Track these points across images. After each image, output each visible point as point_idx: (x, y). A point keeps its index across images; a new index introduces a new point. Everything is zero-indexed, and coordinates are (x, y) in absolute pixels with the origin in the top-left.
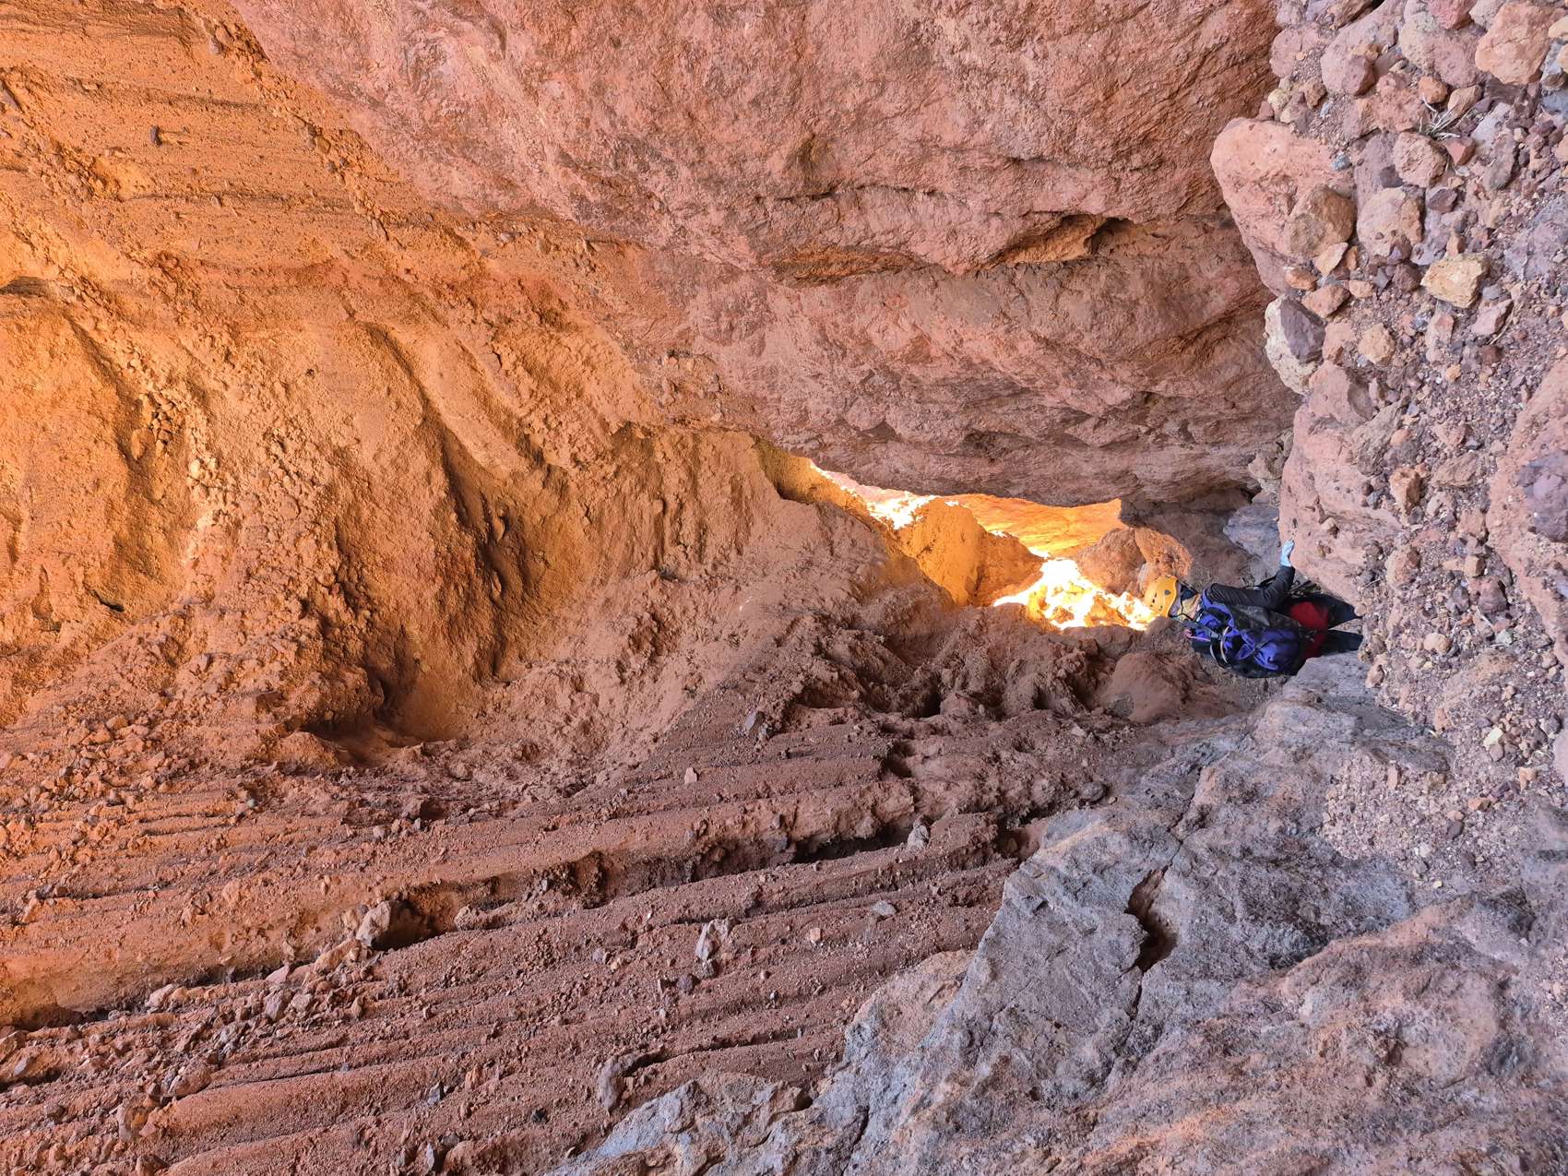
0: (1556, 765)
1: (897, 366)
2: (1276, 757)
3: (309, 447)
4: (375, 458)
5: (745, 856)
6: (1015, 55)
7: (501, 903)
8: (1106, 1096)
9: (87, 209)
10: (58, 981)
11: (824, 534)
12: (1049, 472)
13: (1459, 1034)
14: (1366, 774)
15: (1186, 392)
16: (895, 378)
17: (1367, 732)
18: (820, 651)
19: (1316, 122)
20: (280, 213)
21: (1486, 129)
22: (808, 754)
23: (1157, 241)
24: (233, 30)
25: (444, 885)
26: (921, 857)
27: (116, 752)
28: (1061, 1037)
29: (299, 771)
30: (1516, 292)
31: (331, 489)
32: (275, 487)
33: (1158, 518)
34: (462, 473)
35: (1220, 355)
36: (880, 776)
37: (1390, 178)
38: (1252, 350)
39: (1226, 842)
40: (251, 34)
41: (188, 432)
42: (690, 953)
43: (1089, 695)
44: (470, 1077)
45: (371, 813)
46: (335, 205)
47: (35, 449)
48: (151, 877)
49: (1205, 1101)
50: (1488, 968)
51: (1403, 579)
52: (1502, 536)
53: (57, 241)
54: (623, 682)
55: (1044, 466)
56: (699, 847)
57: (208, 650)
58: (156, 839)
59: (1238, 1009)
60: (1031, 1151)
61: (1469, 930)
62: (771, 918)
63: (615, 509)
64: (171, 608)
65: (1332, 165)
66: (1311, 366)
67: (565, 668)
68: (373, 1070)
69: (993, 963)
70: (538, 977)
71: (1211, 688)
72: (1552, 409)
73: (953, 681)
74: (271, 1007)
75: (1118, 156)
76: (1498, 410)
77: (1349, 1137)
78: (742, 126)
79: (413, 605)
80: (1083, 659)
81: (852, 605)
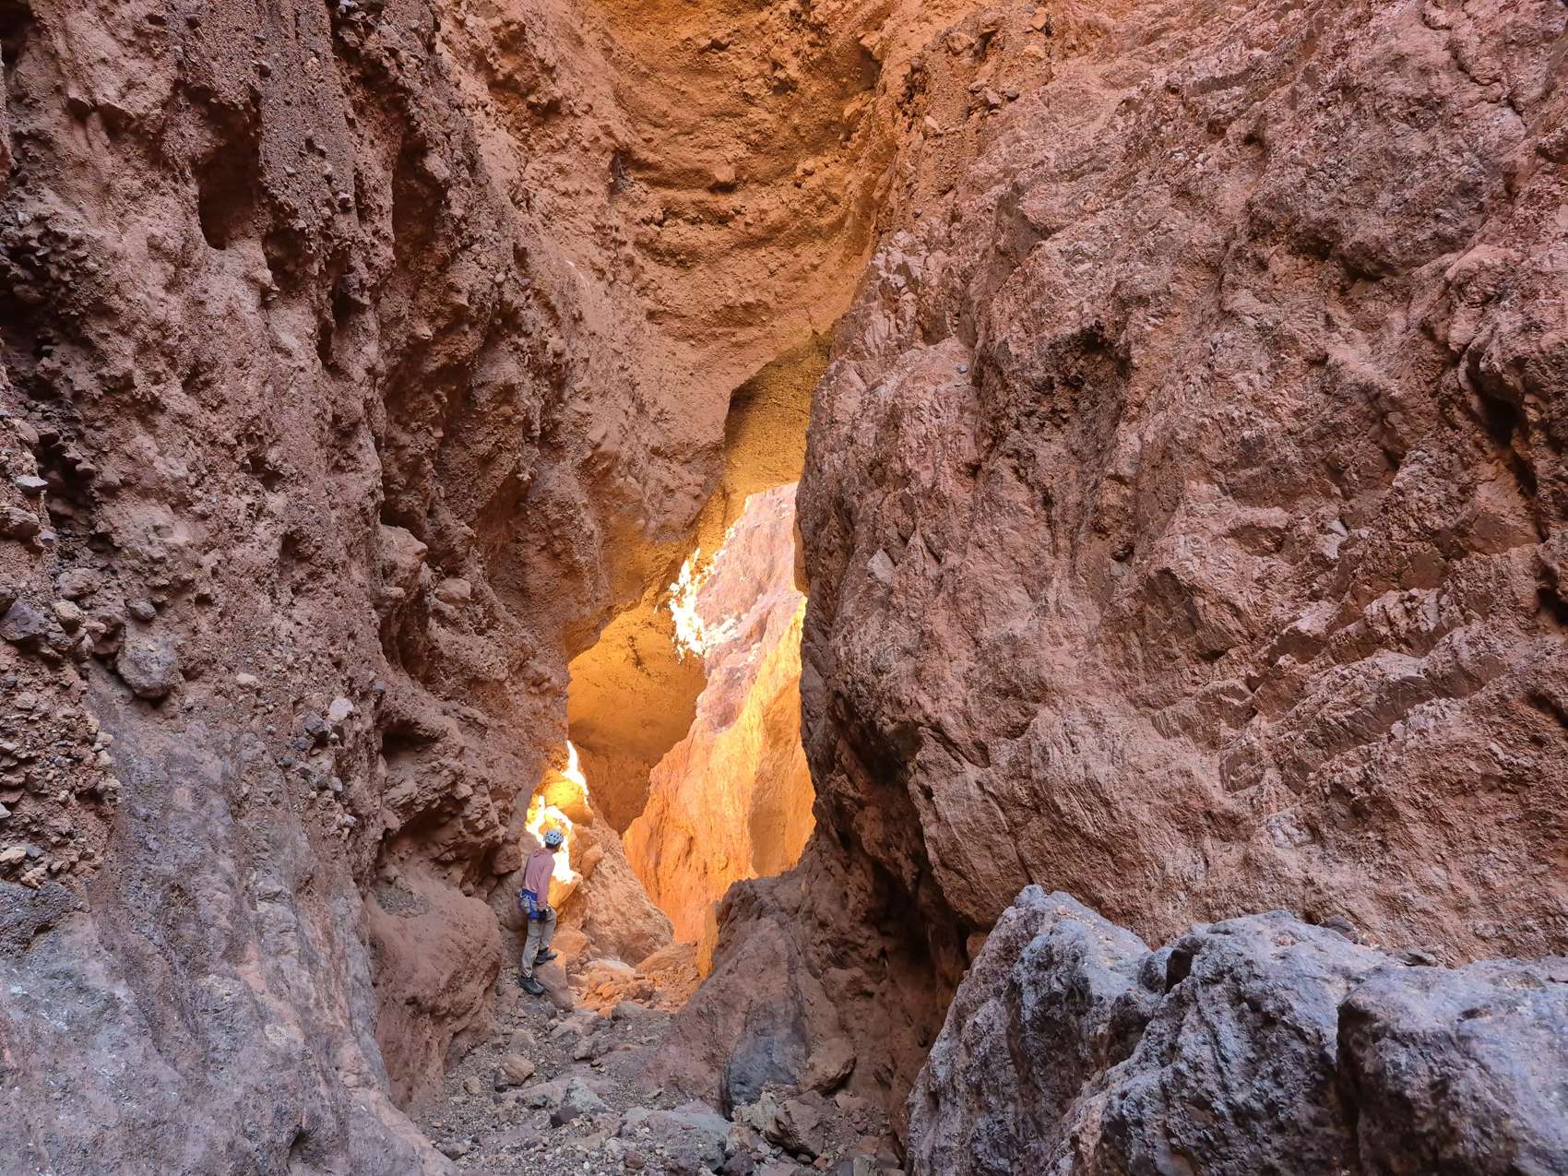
11: (681, 448)
43: (422, 848)
63: (721, 99)
71: (437, 1062)
73: (450, 600)
80: (489, 836)
81: (579, 451)
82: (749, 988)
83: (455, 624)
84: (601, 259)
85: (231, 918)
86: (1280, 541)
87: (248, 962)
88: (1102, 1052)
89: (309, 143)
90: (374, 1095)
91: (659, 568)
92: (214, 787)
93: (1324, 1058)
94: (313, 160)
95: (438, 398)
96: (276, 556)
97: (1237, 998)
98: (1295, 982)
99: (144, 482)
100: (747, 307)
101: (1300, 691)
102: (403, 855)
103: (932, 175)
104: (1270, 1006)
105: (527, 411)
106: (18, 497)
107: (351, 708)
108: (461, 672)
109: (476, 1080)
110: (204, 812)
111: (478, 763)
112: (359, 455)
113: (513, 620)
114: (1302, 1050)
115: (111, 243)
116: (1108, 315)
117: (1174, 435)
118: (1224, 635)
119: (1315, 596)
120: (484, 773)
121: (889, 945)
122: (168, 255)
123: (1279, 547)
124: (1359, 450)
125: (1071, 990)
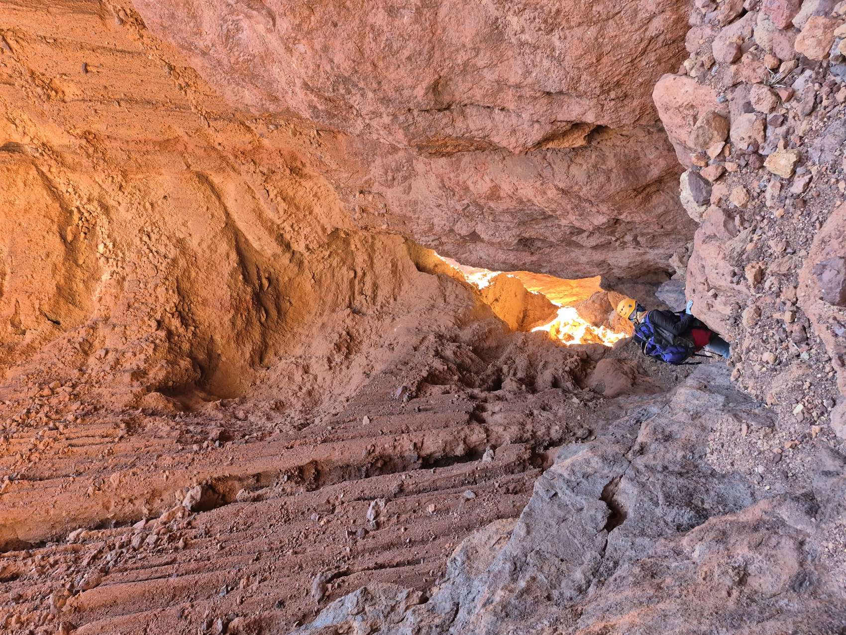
0: (832, 425)
1: (482, 202)
2: (682, 417)
3: (163, 238)
4: (199, 244)
5: (394, 465)
6: (549, 37)
7: (262, 487)
8: (587, 599)
9: (46, 106)
10: (19, 525)
11: (441, 291)
12: (563, 259)
13: (777, 569)
14: (729, 427)
15: (637, 219)
16: (481, 208)
17: (730, 405)
18: (437, 354)
19: (709, 77)
20: (151, 111)
21: (799, 83)
22: (430, 410)
23: (623, 138)
24: (128, 12)
25: (231, 477)
26: (490, 467)
27: (54, 401)
28: (563, 567)
29: (154, 413)
30: (814, 170)
31: (174, 261)
32: (145, 259)
33: (620, 286)
34: (245, 254)
35: (655, 200)
36: (469, 422)
37: (748, 108)
38: (672, 198)
39: (653, 462)
40: (138, 15)
41: (98, 228)
42: (364, 517)
43: (582, 381)
44: (243, 582)
45: (192, 437)
46: (181, 107)
47: (15, 235)
48: (71, 470)
49: (641, 603)
50: (794, 534)
51: (751, 323)
52: (805, 301)
53: (30, 123)
54: (331, 368)
55: (559, 257)
56: (370, 459)
57: (106, 347)
58: (75, 449)
59: (659, 553)
60: (547, 629)
61: (784, 513)
62: (408, 499)
63: (329, 275)
64: (86, 323)
65: (717, 100)
66: (704, 207)
67: (299, 360)
68: (189, 577)
69: (528, 526)
70: (281, 528)
71: (647, 379)
72: (833, 234)
73: (509, 371)
74: (135, 542)
75: (603, 92)
76: (804, 233)
77: (718, 624)
78: (402, 71)
79: (218, 324)
80: (579, 361)
81: (455, 329)
83: (515, 370)
84: (388, 320)
95: (466, 374)
96: (548, 412)
100: (392, 266)
105: (455, 347)
108: (529, 368)
113: (507, 351)
120: (560, 362)
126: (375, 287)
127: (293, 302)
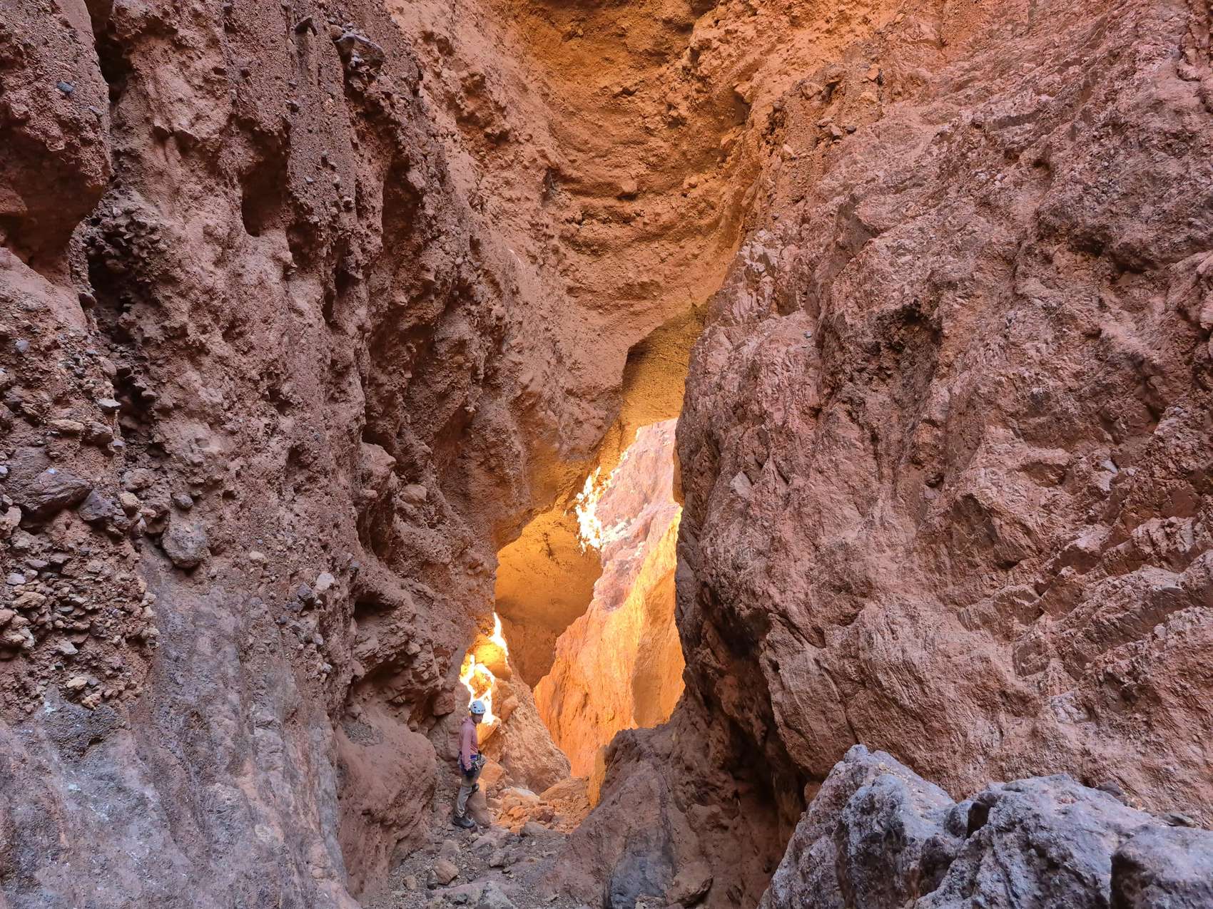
11: (589, 391)
18: (463, 288)
73: (411, 501)
80: (431, 685)
81: (512, 390)
82: (629, 817)
83: (413, 519)
84: (534, 248)
85: (234, 740)
86: (1063, 475)
87: (245, 775)
88: (914, 884)
89: (324, 160)
90: (334, 885)
91: (568, 481)
92: (228, 638)
93: (1100, 899)
94: (326, 173)
95: (409, 349)
96: (283, 463)
97: (1027, 845)
98: (1074, 834)
99: (191, 406)
100: (642, 285)
101: (1079, 597)
102: (366, 696)
103: (788, 189)
104: (1053, 853)
105: (475, 360)
106: (99, 414)
107: (332, 580)
108: (416, 557)
109: (413, 878)
110: (219, 657)
111: (426, 627)
112: (349, 390)
113: (458, 518)
114: (1081, 891)
115: (177, 231)
116: (924, 295)
117: (976, 390)
118: (1016, 548)
119: (1091, 521)
120: (430, 635)
121: (741, 788)
122: (217, 240)
123: (1062, 480)
124: (1127, 405)
125: (889, 833)
126: (596, 249)
127: (572, 42)
